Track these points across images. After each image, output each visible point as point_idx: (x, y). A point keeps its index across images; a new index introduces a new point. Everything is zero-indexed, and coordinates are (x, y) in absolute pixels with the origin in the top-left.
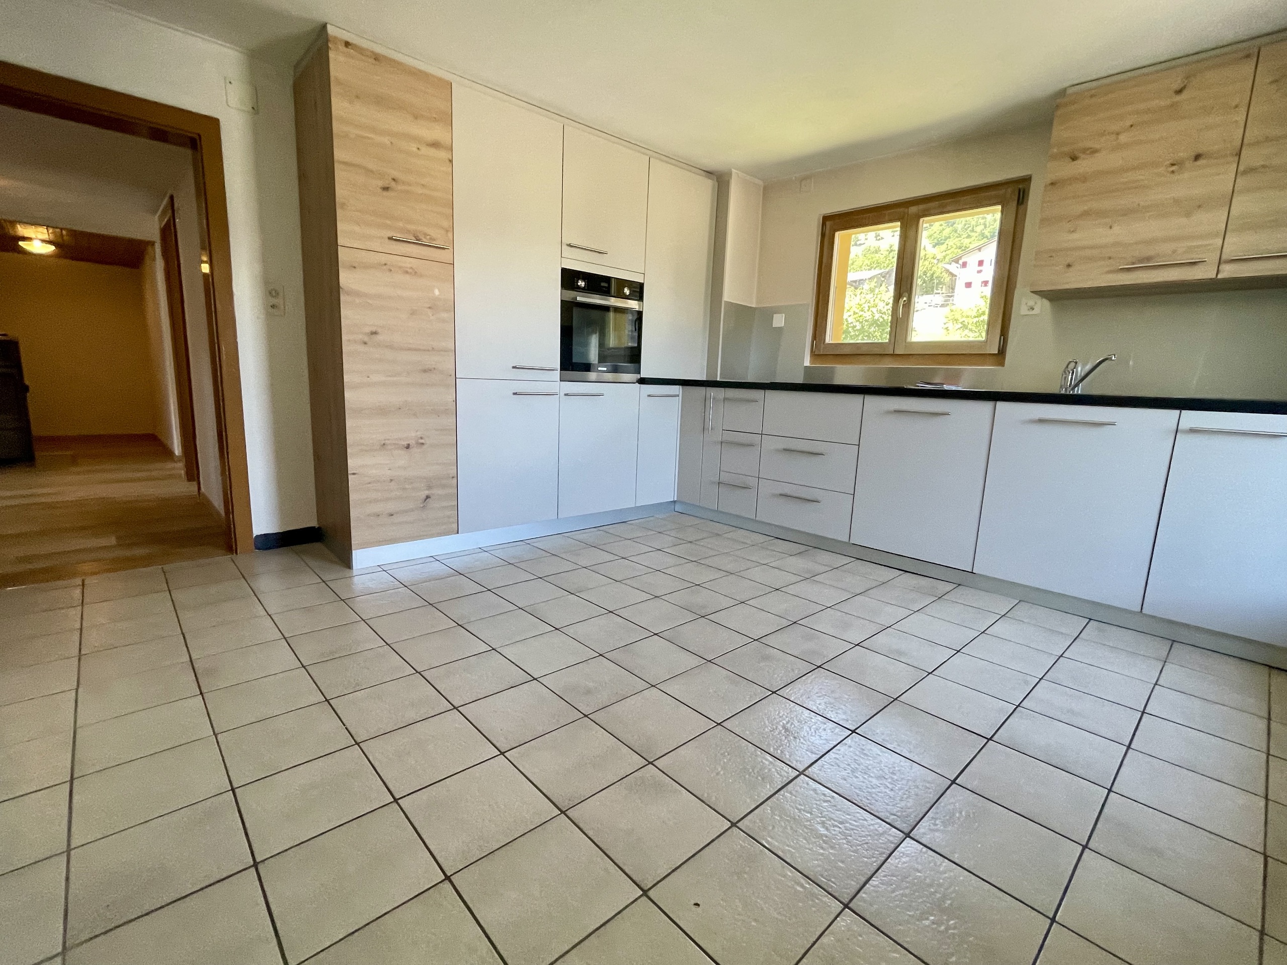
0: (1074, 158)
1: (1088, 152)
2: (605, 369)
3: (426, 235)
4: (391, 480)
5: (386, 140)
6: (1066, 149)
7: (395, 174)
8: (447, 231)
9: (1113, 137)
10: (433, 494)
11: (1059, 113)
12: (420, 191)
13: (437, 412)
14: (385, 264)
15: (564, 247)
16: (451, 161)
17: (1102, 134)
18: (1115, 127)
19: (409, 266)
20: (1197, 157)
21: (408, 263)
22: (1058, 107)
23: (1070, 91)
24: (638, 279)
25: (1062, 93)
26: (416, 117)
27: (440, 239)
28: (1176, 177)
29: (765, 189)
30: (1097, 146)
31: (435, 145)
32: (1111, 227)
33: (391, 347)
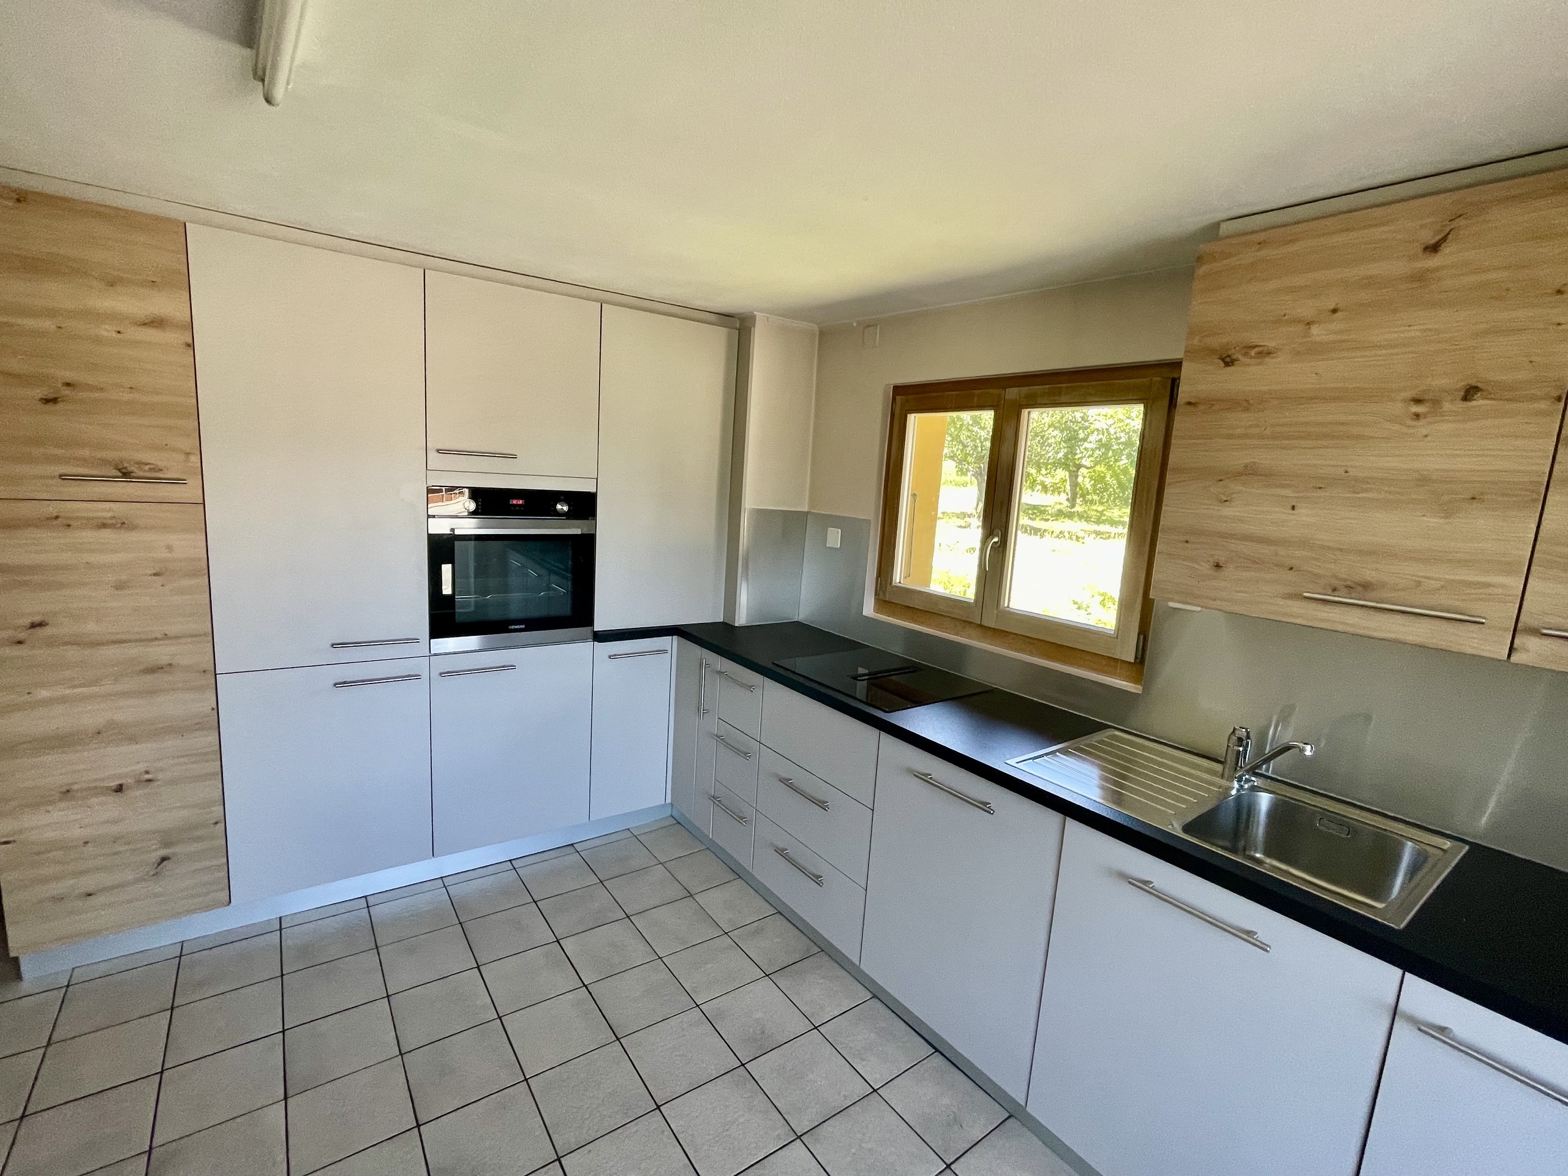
0: (1228, 361)
1: (1253, 353)
2: (523, 626)
3: (140, 464)
4: (86, 843)
5: (48, 324)
6: (1215, 342)
7: (69, 375)
8: (188, 454)
9: (1300, 328)
10: (175, 854)
11: (1203, 270)
12: (126, 396)
13: (179, 729)
14: (57, 517)
15: (432, 454)
16: (191, 346)
17: (1278, 322)
18: (1305, 309)
19: (109, 515)
20: (1470, 393)
21: (104, 511)
22: (1200, 259)
23: (1225, 229)
24: (587, 487)
25: (1212, 231)
26: (111, 284)
27: (172, 465)
28: (1422, 427)
29: (822, 334)
30: (1271, 344)
31: (157, 323)
32: (1293, 508)
33: (76, 642)
